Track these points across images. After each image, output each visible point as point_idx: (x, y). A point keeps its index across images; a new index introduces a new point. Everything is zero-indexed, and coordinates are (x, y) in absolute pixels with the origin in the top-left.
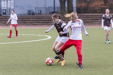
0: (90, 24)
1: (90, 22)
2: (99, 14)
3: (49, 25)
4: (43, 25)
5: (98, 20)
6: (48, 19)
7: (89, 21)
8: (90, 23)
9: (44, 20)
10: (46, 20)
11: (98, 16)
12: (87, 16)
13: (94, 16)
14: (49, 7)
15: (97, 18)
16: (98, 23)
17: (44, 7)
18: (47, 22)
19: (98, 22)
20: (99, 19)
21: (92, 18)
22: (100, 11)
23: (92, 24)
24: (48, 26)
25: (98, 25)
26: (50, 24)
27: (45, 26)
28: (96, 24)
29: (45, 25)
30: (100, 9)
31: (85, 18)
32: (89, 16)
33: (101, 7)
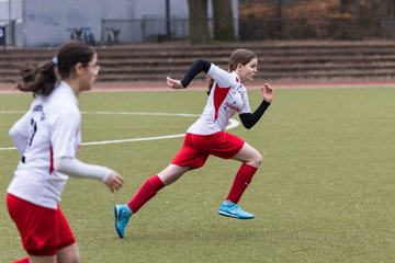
0: (296, 77)
1: (295, 70)
2: (325, 43)
3: (155, 79)
4: (136, 79)
5: (323, 61)
6: (150, 61)
7: (294, 66)
8: (298, 73)
9: (138, 65)
10: (146, 64)
11: (322, 47)
12: (286, 48)
13: (310, 47)
14: (145, 16)
15: (320, 54)
16: (324, 72)
17: (126, 17)
18: (148, 69)
19: (325, 69)
20: (326, 58)
21: (302, 55)
22: (325, 31)
23: (305, 77)
24: (152, 83)
25: (325, 80)
26: (159, 76)
27: (144, 83)
28: (317, 77)
29: (143, 79)
30: (329, 23)
31: (278, 55)
32: (292, 48)
33: (333, 16)
